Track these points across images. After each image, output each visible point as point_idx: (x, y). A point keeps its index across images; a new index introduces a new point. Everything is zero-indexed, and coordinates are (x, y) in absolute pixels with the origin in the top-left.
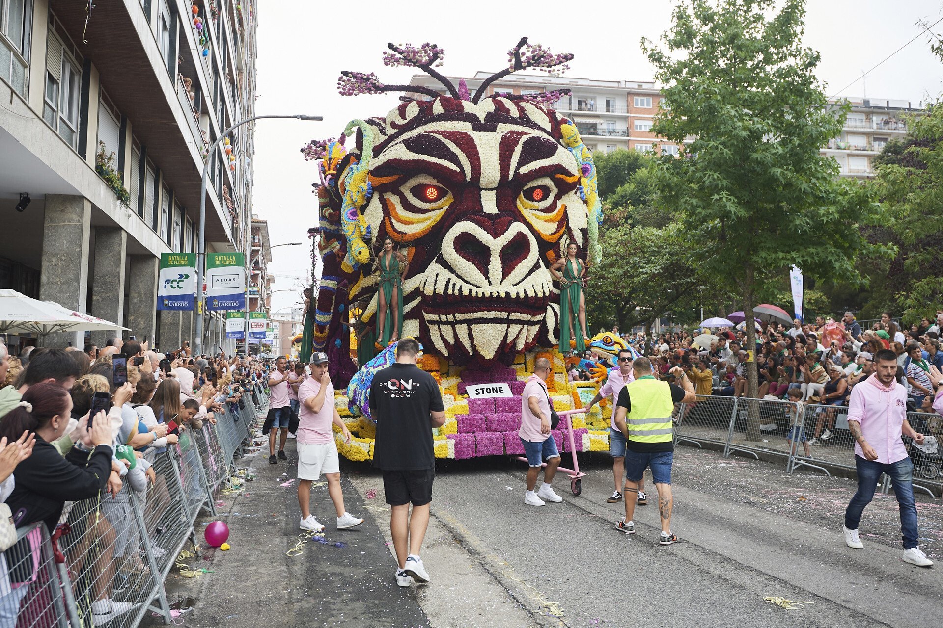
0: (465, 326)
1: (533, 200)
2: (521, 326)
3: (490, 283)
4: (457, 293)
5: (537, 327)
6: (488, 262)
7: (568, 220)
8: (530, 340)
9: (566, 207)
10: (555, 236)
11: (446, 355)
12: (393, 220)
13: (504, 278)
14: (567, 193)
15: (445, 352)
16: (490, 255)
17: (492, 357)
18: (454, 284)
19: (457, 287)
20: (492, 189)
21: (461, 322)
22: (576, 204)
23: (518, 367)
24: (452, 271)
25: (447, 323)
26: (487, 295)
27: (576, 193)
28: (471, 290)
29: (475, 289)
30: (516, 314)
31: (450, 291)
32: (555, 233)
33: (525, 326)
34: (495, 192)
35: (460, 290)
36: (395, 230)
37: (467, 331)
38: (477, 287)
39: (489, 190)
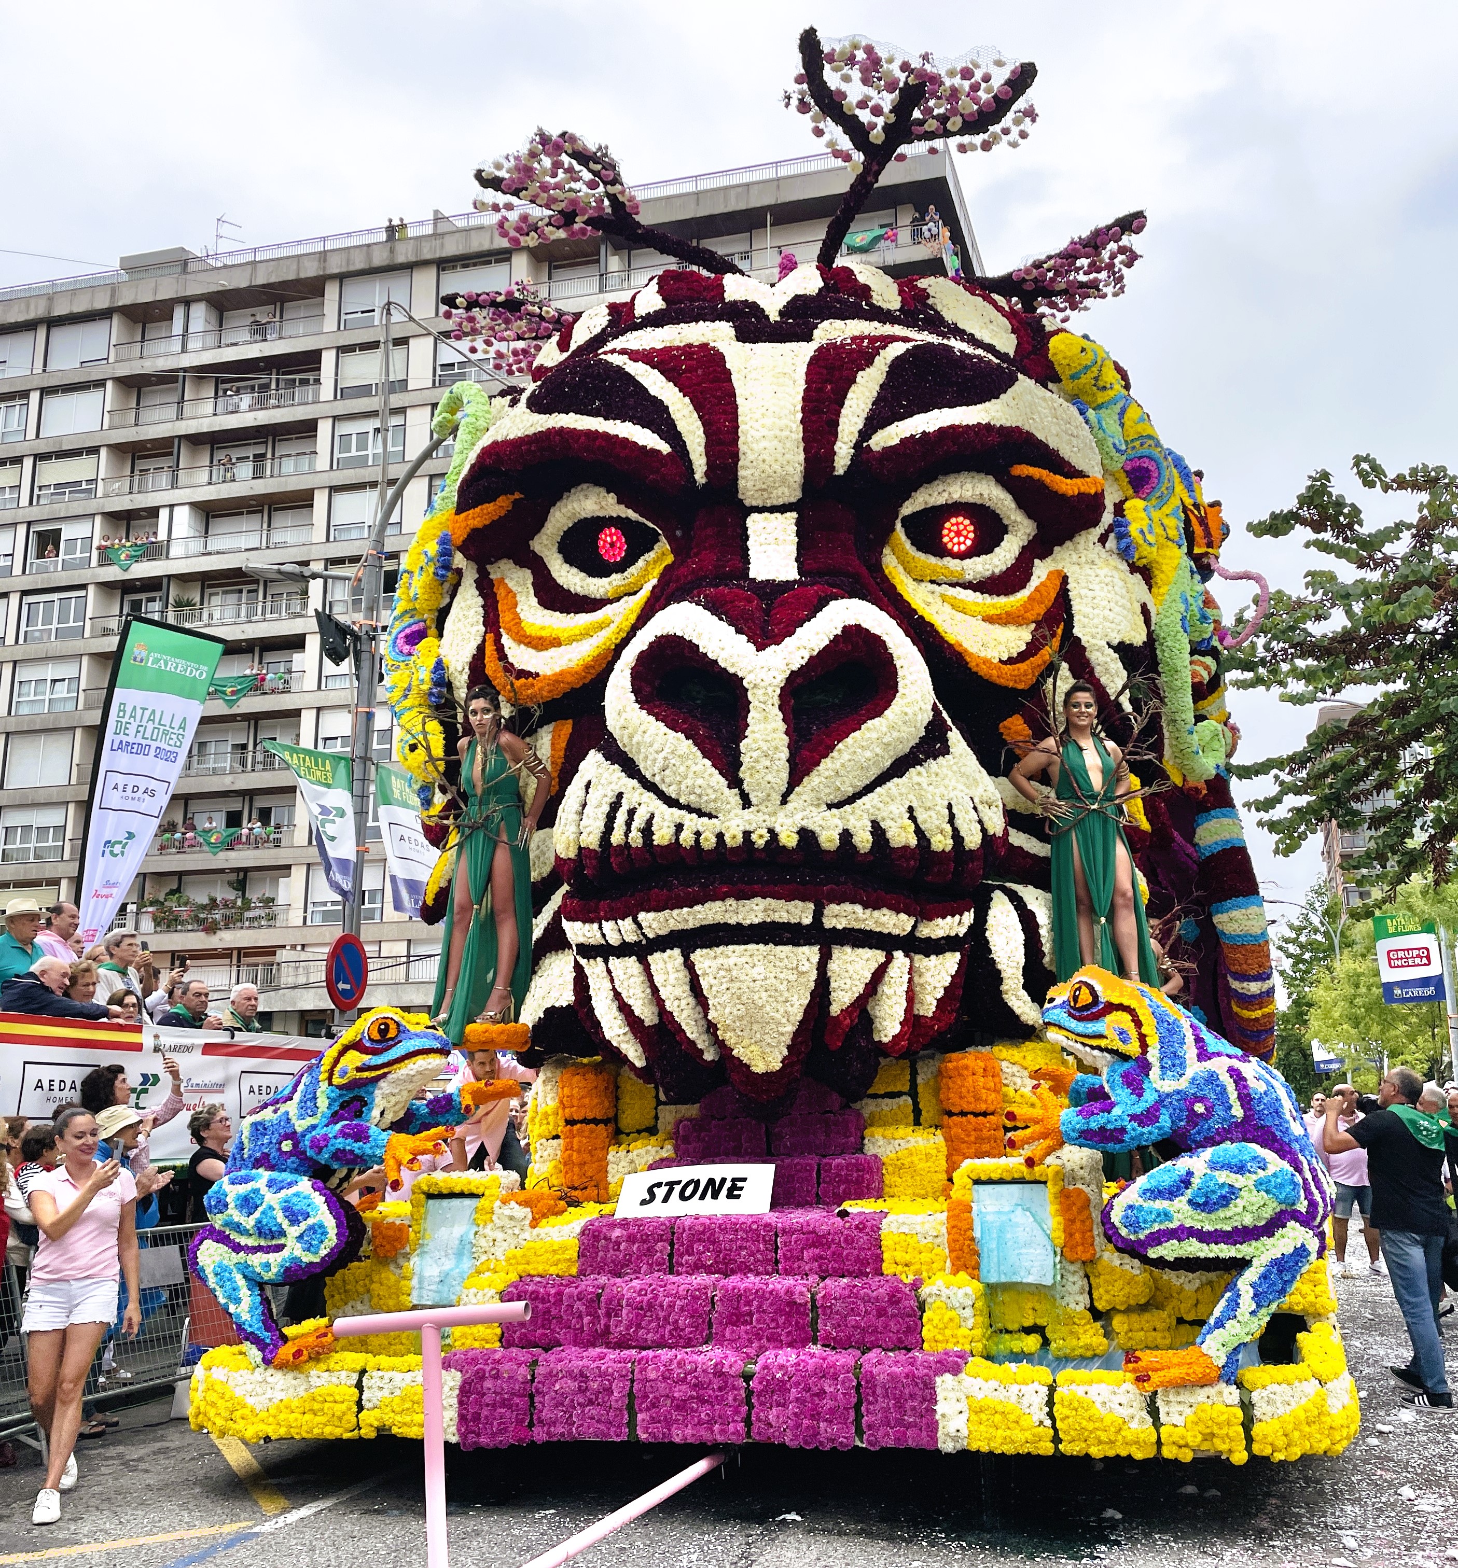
0: (674, 956)
1: (941, 552)
2: (879, 956)
3: (746, 802)
4: (636, 839)
5: (950, 962)
6: (739, 729)
7: (1071, 617)
8: (928, 1006)
9: (1065, 580)
10: (1023, 666)
11: (639, 1063)
12: (506, 640)
13: (795, 779)
14: (1071, 538)
15: (633, 1052)
16: (745, 706)
17: (777, 1066)
18: (632, 813)
19: (639, 821)
20: (782, 509)
21: (662, 943)
22: (1102, 573)
23: (887, 1104)
24: (630, 768)
25: (624, 950)
26: (734, 838)
27: (1103, 539)
28: (679, 827)
29: (691, 822)
30: (847, 907)
31: (617, 838)
32: (1022, 657)
33: (899, 955)
34: (792, 516)
35: (647, 831)
36: (509, 668)
37: (683, 975)
38: (700, 813)
39: (773, 509)
